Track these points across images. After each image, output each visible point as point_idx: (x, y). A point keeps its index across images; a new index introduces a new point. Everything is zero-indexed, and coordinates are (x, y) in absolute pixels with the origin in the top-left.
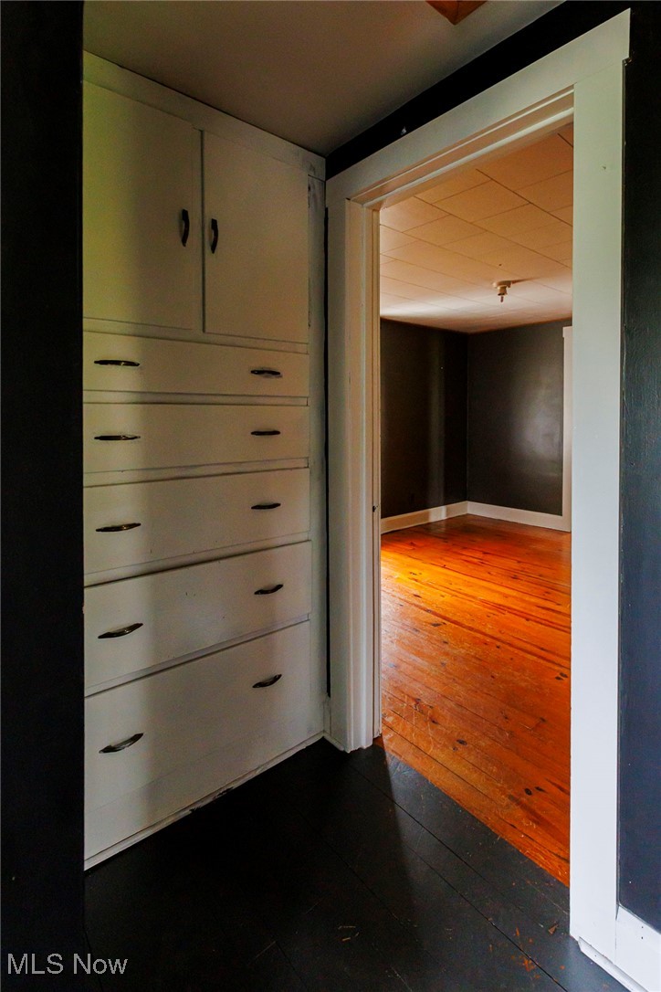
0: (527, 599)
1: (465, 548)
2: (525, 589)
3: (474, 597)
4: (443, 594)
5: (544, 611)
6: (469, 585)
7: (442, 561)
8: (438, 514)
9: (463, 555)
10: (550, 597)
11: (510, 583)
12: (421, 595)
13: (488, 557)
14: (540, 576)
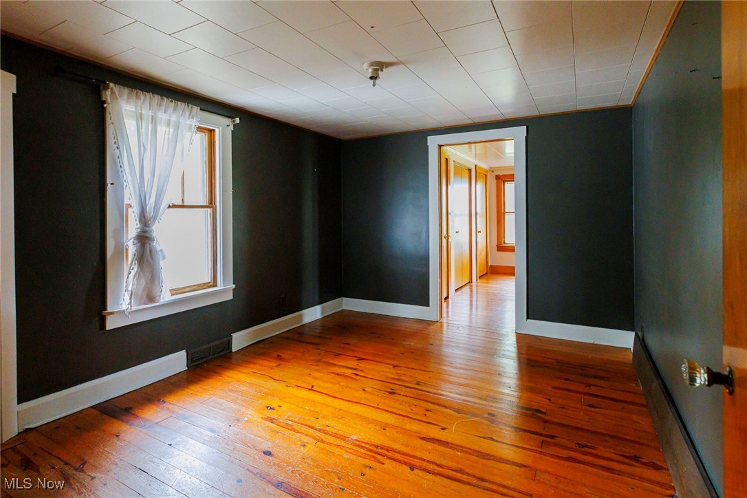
0: (408, 427)
1: (338, 355)
2: (404, 409)
3: (344, 438)
4: (306, 439)
5: (429, 445)
6: (340, 415)
7: (310, 379)
8: (312, 314)
9: (335, 365)
10: (432, 417)
11: (388, 402)
12: (274, 451)
13: (363, 365)
14: (418, 384)
